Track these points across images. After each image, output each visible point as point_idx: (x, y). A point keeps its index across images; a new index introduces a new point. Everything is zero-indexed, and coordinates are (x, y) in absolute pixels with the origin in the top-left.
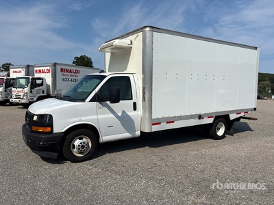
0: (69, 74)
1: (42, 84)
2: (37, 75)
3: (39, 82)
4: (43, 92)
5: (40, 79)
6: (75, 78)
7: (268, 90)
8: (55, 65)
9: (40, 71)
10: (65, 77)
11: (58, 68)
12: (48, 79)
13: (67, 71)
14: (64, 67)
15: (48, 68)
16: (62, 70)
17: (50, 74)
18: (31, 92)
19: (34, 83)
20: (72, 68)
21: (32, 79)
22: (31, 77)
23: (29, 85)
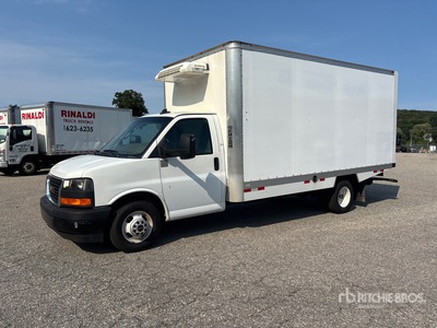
0: (77, 119)
1: (29, 137)
2: (25, 122)
3: (26, 132)
4: (32, 149)
5: (26, 128)
7: (428, 137)
8: (51, 105)
9: (29, 116)
10: (70, 124)
11: (57, 111)
12: (41, 127)
13: (73, 114)
14: (67, 109)
15: (41, 110)
16: (63, 113)
17: (44, 120)
18: (11, 149)
19: (15, 135)
20: (81, 110)
21: (12, 128)
22: (10, 126)
23: (8, 138)
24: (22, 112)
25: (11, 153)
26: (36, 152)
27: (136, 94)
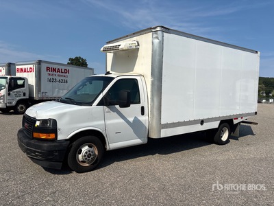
0: (57, 74)
1: (23, 86)
2: (18, 75)
3: (20, 82)
4: (24, 94)
5: (20, 79)
6: (63, 78)
8: (40, 62)
10: (51, 77)
11: (44, 67)
12: (31, 79)
13: (54, 70)
14: (50, 66)
15: (31, 66)
16: (48, 69)
17: (33, 74)
18: (9, 94)
19: (12, 84)
20: (60, 67)
21: (11, 79)
22: (9, 77)
23: (7, 86)
24: (17, 67)
25: (9, 98)
26: (27, 97)
27: (82, 59)
